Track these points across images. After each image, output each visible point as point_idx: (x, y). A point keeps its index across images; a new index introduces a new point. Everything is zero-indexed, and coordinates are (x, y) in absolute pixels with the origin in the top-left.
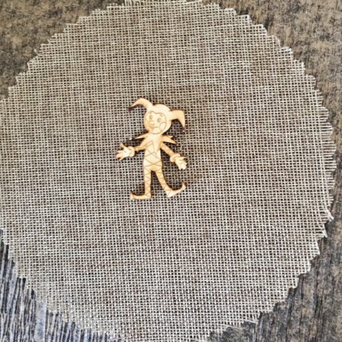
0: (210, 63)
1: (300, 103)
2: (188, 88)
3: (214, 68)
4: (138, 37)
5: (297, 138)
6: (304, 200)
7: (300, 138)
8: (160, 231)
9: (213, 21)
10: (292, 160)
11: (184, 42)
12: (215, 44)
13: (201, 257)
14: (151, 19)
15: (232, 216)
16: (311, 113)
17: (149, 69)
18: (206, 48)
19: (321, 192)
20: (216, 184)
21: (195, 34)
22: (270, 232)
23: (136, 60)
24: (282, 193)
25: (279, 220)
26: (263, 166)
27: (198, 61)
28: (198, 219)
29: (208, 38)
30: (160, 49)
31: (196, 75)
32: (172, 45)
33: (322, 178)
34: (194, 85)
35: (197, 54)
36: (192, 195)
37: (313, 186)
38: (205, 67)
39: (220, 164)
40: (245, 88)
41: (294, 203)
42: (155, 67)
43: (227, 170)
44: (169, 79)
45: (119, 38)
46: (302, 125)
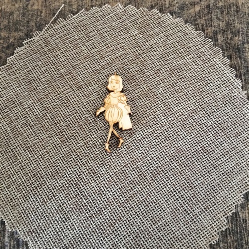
0: (112, 43)
1: (182, 37)
2: (107, 65)
3: (116, 44)
4: (55, 51)
5: (194, 57)
6: (224, 92)
7: (196, 56)
8: (145, 167)
9: (99, 18)
10: (200, 72)
11: (87, 39)
12: (109, 30)
13: (184, 168)
14: (57, 36)
15: (187, 128)
16: (193, 39)
17: (74, 67)
18: (104, 35)
19: (230, 81)
20: (163, 114)
21: (92, 30)
22: (217, 123)
23: (62, 66)
24: (208, 95)
25: (218, 113)
26: (185, 86)
27: (104, 46)
28: (166, 144)
29: (101, 29)
30: (74, 51)
31: (107, 54)
32: (81, 45)
33: (225, 72)
34: (110, 61)
35: (101, 41)
36: (152, 130)
37: (223, 80)
38: (110, 46)
39: (158, 100)
40: (143, 45)
41: (219, 97)
42: (78, 63)
43: (164, 101)
44: (91, 66)
45: (43, 58)
46: (192, 48)
